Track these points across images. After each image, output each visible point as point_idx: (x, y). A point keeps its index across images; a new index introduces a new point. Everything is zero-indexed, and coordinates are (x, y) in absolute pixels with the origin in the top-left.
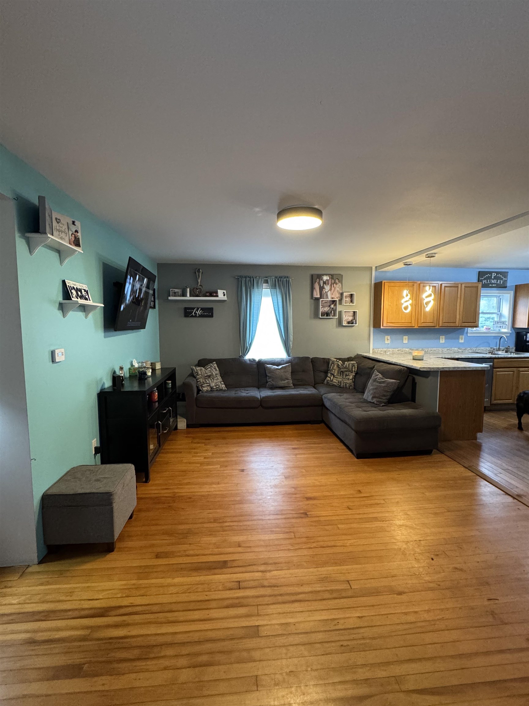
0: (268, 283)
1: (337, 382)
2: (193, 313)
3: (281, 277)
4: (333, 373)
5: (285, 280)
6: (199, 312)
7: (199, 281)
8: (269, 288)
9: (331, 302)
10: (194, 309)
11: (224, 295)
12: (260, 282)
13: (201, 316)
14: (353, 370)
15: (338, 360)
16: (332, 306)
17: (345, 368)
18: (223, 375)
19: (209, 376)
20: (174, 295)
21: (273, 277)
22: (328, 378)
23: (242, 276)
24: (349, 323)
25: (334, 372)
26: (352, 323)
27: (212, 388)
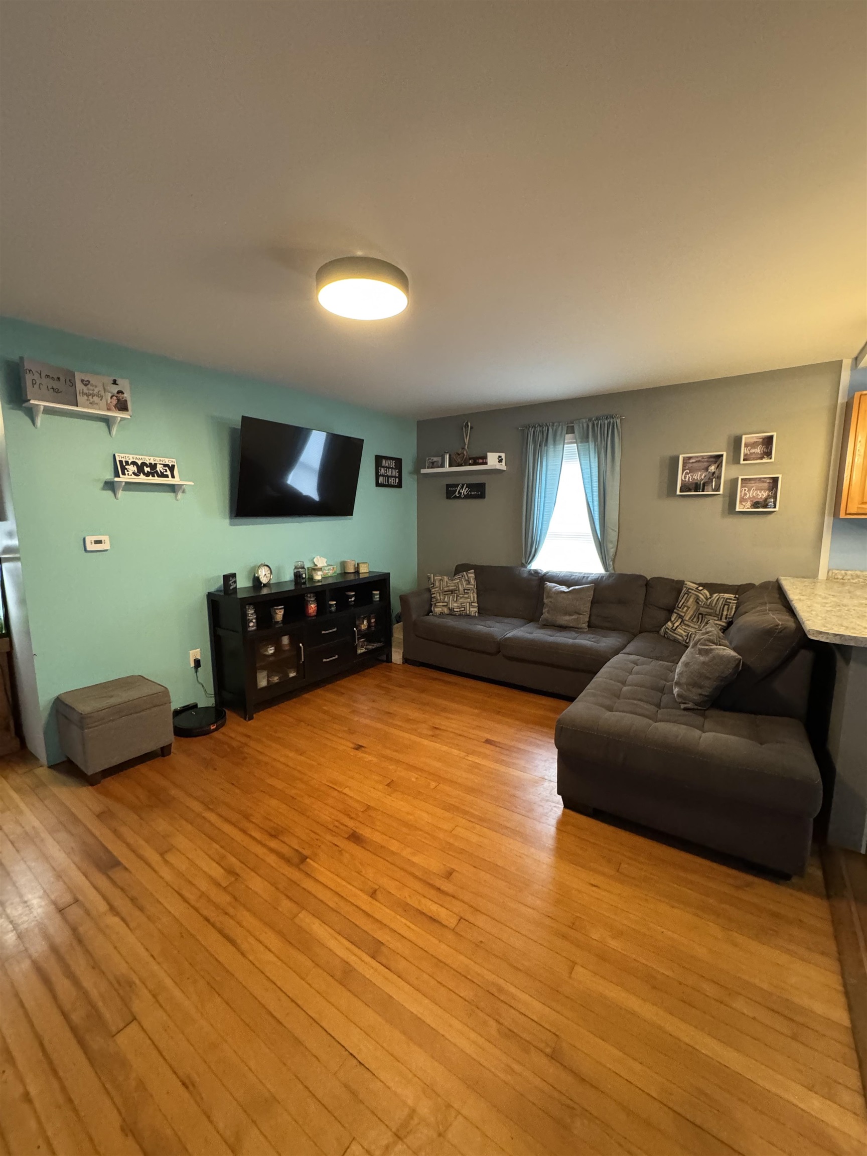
0: (573, 432)
1: (684, 634)
2: (457, 493)
3: (598, 419)
4: (683, 614)
5: (606, 422)
6: (464, 490)
7: (467, 441)
8: (576, 443)
9: (712, 459)
10: (457, 486)
11: (500, 461)
12: (559, 432)
13: (467, 497)
14: (725, 613)
15: (701, 588)
16: (712, 468)
17: (709, 606)
18: (482, 591)
19: (452, 592)
20: (431, 466)
21: (584, 421)
22: (669, 624)
23: (529, 425)
24: (756, 504)
25: (685, 613)
26: (766, 506)
27: (451, 610)
